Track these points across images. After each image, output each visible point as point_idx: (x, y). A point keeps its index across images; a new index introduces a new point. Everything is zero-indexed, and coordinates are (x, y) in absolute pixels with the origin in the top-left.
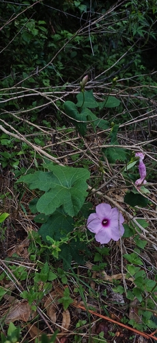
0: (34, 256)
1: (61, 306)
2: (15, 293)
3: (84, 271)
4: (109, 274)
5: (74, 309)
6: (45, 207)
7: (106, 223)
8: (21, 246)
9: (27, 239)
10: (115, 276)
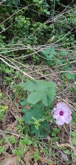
0: (20, 131)
1: (33, 159)
2: (8, 151)
3: (46, 141)
4: (59, 143)
5: (40, 162)
6: (32, 100)
7: (62, 113)
8: (12, 125)
9: (16, 122)
10: (63, 145)
